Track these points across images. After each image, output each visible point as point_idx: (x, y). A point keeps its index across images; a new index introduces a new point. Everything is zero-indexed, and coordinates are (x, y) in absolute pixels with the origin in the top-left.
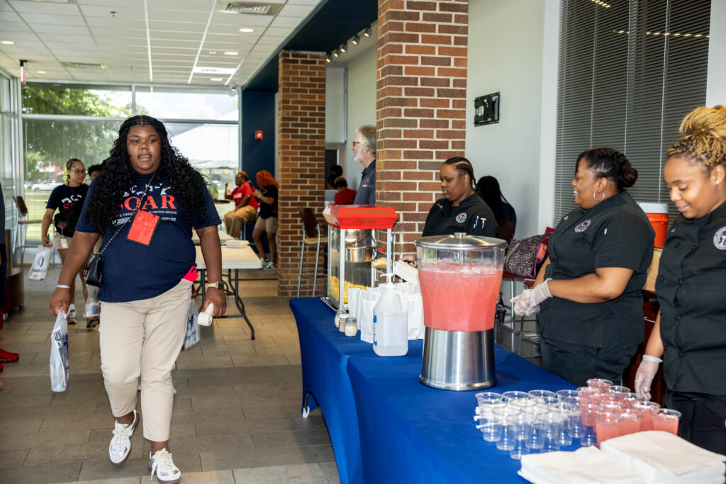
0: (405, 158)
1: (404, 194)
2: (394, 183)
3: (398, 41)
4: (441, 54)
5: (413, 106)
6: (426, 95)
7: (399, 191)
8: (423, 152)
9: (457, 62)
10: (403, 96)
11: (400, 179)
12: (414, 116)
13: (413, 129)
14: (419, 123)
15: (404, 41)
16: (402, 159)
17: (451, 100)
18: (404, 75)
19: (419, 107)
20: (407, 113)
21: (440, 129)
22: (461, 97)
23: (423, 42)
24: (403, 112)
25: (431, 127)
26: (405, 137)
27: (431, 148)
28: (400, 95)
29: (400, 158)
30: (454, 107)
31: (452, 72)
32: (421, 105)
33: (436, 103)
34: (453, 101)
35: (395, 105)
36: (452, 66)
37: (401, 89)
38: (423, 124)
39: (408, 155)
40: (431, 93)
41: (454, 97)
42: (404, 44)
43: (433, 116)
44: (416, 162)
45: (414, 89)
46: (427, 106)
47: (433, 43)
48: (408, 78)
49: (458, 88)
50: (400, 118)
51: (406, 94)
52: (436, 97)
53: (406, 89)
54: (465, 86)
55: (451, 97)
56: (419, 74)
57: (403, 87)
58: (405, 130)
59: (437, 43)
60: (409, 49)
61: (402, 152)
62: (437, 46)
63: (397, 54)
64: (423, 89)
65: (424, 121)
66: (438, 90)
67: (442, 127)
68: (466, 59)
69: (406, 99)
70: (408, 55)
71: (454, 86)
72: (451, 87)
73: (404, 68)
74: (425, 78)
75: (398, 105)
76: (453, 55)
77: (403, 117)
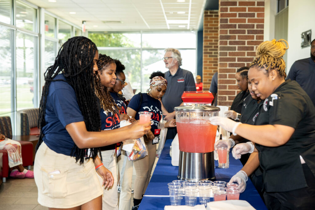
0: (229, 67)
1: (229, 86)
2: (223, 80)
3: (225, 5)
4: (250, 11)
5: (234, 39)
6: (241, 33)
7: (226, 85)
8: (239, 63)
9: (259, 15)
10: (228, 34)
11: (226, 78)
12: (234, 45)
13: (233, 51)
14: (237, 48)
15: (229, 5)
16: (228, 68)
17: (255, 35)
18: (229, 23)
19: (237, 40)
20: (231, 43)
21: (249, 51)
22: (261, 34)
23: (239, 5)
24: (228, 42)
25: (244, 50)
26: (229, 56)
27: (244, 61)
28: (227, 33)
29: (227, 67)
30: (257, 39)
31: (256, 21)
32: (238, 39)
33: (247, 37)
34: (257, 36)
35: (224, 39)
36: (256, 17)
37: (227, 30)
38: (240, 49)
39: (231, 65)
40: (244, 32)
41: (257, 34)
42: (229, 7)
43: (245, 44)
44: (235, 69)
45: (234, 30)
46: (242, 39)
47: (245, 5)
48: (231, 25)
49: (259, 29)
50: (226, 46)
51: (230, 33)
52: (246, 34)
53: (230, 30)
54: (263, 28)
55: (255, 34)
56: (237, 22)
57: (228, 29)
58: (229, 53)
59: (247, 5)
60: (231, 10)
61: (228, 64)
62: (247, 7)
63: (225, 13)
64: (239, 30)
65: (240, 47)
66: (248, 30)
67: (250, 50)
68: (264, 13)
69: (230, 36)
70: (231, 13)
71: (257, 28)
72: (255, 29)
73: (229, 20)
74: (241, 25)
75: (226, 39)
76: (256, 12)
77: (228, 45)
